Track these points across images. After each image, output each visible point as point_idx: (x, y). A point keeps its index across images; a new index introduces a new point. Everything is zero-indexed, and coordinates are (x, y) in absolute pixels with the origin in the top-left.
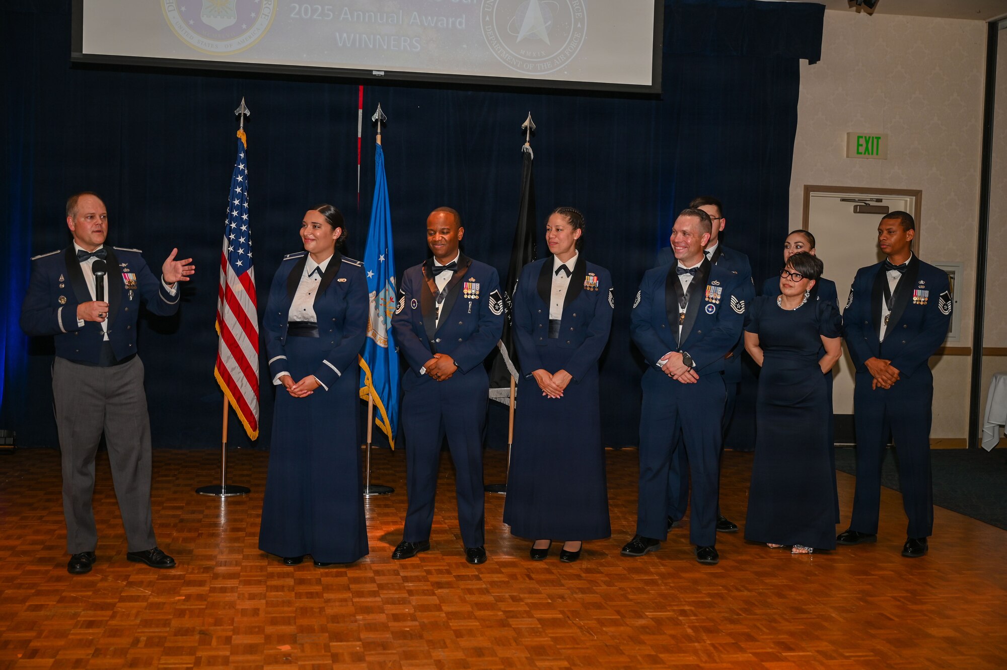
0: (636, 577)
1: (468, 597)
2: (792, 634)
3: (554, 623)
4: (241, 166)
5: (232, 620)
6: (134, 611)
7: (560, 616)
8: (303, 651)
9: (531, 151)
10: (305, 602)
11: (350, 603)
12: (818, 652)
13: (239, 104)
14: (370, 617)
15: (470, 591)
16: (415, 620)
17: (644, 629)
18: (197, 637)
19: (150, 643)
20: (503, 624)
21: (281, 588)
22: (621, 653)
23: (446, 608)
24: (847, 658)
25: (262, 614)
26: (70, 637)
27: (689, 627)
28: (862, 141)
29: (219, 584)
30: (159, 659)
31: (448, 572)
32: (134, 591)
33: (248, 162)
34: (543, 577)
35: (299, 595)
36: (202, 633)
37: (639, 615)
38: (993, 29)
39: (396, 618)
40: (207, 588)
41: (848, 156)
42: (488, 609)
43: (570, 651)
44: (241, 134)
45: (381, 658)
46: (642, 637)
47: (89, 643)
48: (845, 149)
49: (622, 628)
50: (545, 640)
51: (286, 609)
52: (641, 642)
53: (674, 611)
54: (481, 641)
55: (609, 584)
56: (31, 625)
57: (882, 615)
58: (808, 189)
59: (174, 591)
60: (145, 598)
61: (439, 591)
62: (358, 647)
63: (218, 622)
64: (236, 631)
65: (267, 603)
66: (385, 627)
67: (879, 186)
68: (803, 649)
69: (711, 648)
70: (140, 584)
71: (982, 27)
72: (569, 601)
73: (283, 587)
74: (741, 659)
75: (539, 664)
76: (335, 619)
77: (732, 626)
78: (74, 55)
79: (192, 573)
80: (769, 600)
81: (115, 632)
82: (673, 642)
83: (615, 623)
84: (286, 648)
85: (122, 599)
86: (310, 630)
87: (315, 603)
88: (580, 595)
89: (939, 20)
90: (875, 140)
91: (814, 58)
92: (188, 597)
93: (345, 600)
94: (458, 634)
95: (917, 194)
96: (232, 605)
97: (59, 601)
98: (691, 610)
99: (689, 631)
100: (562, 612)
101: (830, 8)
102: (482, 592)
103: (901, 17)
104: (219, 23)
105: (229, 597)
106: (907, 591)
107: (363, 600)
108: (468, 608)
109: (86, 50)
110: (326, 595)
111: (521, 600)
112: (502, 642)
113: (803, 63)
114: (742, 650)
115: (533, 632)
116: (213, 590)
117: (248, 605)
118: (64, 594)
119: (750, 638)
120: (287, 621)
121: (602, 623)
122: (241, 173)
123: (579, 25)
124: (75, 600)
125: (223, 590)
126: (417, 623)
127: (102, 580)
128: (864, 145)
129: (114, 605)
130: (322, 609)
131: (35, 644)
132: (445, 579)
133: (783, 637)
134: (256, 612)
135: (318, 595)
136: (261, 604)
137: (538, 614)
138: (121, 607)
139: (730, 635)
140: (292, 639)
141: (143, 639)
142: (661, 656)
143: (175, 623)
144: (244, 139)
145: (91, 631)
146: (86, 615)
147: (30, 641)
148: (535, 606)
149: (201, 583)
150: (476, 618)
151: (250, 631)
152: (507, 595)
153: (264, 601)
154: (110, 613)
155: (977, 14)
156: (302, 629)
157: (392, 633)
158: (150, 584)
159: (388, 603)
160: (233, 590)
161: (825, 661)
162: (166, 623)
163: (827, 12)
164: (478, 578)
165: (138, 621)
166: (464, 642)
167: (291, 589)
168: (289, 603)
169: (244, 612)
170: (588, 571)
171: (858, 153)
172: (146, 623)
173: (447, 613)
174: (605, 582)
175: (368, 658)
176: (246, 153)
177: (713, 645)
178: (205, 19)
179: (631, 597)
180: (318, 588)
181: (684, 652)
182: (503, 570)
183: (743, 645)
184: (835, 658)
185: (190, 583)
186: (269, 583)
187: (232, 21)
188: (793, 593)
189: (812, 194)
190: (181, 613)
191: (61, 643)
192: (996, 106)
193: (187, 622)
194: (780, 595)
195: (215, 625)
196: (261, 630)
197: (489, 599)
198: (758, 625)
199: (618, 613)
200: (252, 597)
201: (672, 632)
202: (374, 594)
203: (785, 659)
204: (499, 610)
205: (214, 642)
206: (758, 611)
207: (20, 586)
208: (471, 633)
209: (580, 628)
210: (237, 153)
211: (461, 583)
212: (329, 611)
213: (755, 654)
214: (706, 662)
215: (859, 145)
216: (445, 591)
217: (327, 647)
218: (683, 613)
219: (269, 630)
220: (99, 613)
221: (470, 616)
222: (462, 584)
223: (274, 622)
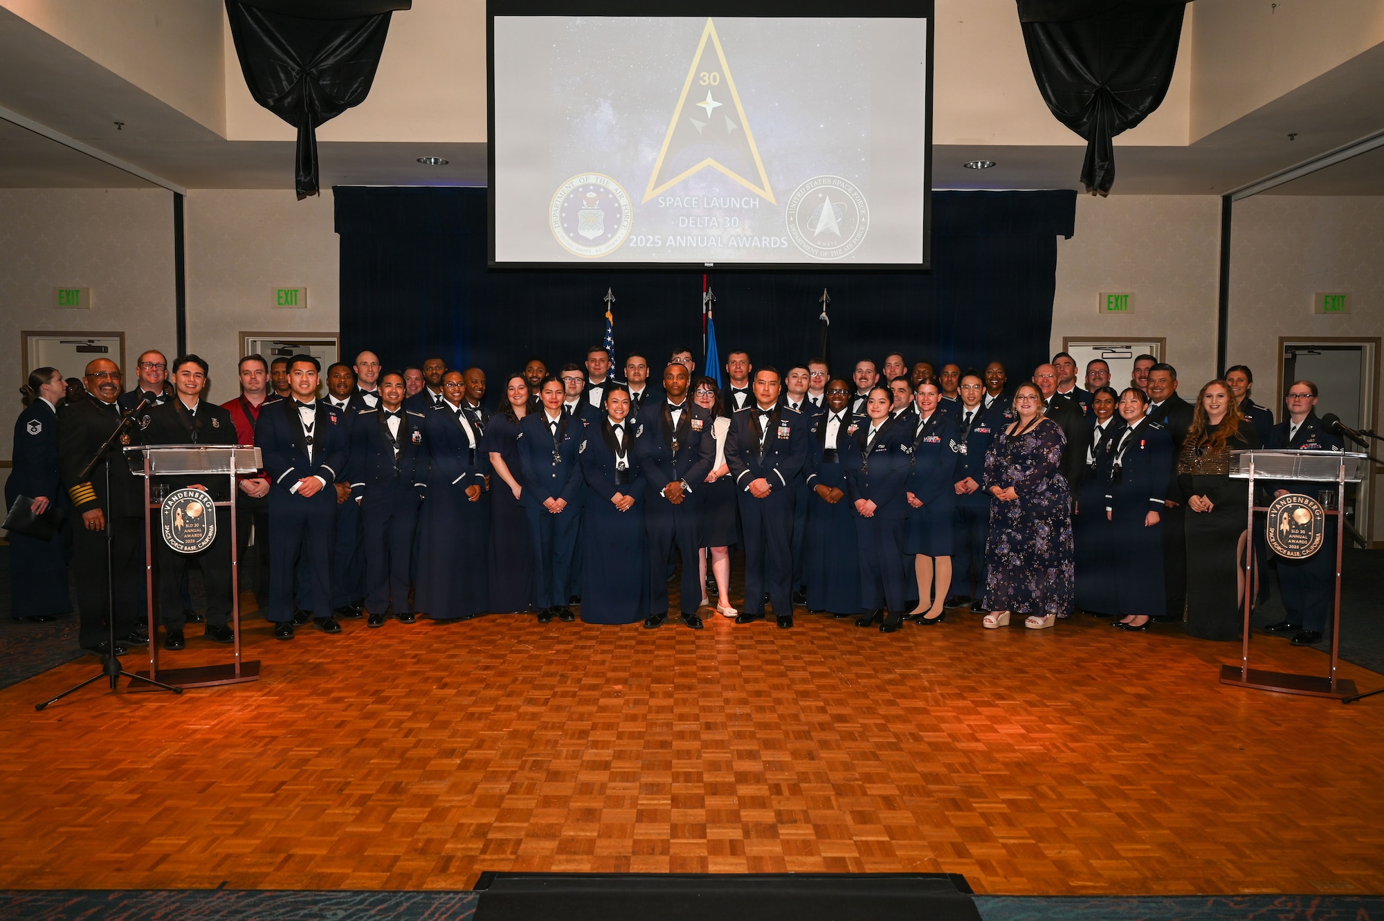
0: (896, 644)
1: (761, 656)
2: (1008, 688)
3: (823, 675)
4: (609, 339)
5: (585, 668)
6: (518, 660)
7: (828, 670)
8: (630, 689)
9: (827, 319)
10: (641, 657)
11: (673, 658)
12: (1025, 701)
13: (606, 293)
14: (684, 668)
15: (764, 652)
16: (718, 671)
17: (891, 682)
18: (558, 678)
19: (524, 681)
20: (782, 675)
21: (625, 647)
22: (867, 697)
23: (742, 663)
24: (1049, 706)
25: (607, 664)
26: (471, 676)
27: (927, 681)
28: (1112, 299)
29: (581, 643)
30: (528, 692)
31: (751, 638)
32: (521, 647)
33: (613, 335)
34: (822, 643)
35: (637, 652)
36: (562, 675)
37: (889, 671)
38: (1227, 202)
39: (704, 669)
40: (572, 646)
41: (1100, 312)
42: (774, 664)
43: (827, 695)
44: (609, 315)
45: (685, 696)
46: (887, 687)
47: (482, 680)
48: (1098, 306)
49: (873, 680)
50: (811, 687)
51: (625, 661)
52: (886, 691)
53: (918, 669)
54: (762, 687)
55: (871, 648)
56: (447, 668)
57: (1089, 676)
58: (1066, 341)
59: (549, 647)
60: (528, 652)
61: (740, 651)
62: (670, 687)
63: (575, 668)
64: (586, 675)
65: (612, 657)
66: (694, 675)
67: (1128, 335)
68: (1013, 699)
69: (939, 696)
70: (526, 642)
71: (1218, 200)
72: (838, 660)
73: (627, 646)
74: (960, 705)
75: (801, 703)
76: (659, 668)
77: (962, 681)
78: (490, 263)
79: (564, 635)
80: (998, 663)
81: (502, 674)
82: (911, 691)
83: (869, 676)
84: (618, 687)
85: (512, 652)
86: (639, 675)
87: (649, 657)
88: (848, 656)
89: (1178, 197)
90: (1124, 298)
91: (1069, 234)
92: (558, 652)
93: (669, 656)
94: (747, 681)
95: (1162, 341)
96: (587, 657)
97: (469, 653)
98: (932, 669)
99: (926, 684)
100: (830, 668)
101: (1081, 193)
102: (773, 652)
103: (1144, 196)
104: (591, 234)
105: (587, 652)
106: (1116, 659)
107: (683, 656)
108: (759, 663)
109: (497, 260)
110: (656, 653)
111: (801, 658)
112: (777, 688)
113: (1060, 239)
114: (964, 698)
115: (804, 681)
116: (576, 647)
117: (599, 657)
118: (473, 648)
119: (973, 690)
120: (624, 669)
121: (858, 676)
122: (609, 343)
123: (863, 220)
124: (479, 652)
125: (583, 647)
126: (718, 673)
127: (501, 639)
128: (1114, 302)
129: (505, 655)
130: (651, 662)
131: (447, 680)
132: (747, 642)
133: (1001, 690)
134: (603, 662)
135: (651, 652)
136: (608, 657)
137: (811, 669)
138: (510, 657)
139: (958, 687)
140: (625, 682)
141: (520, 678)
142: (897, 700)
143: (545, 669)
144: (611, 318)
145: (486, 672)
146: (484, 661)
147: (443, 678)
148: (811, 663)
149: (569, 642)
150: (763, 670)
151: (596, 675)
152: (791, 655)
153: (610, 655)
154: (501, 661)
155: (1211, 190)
156: (633, 675)
157: (698, 679)
158: (533, 642)
159: (700, 658)
160: (590, 647)
161: (1029, 708)
162: (539, 668)
163: (1079, 197)
164: (772, 642)
165: (519, 667)
166: (749, 687)
167: (632, 647)
168: (628, 657)
169: (595, 663)
170: (859, 639)
171: (1109, 309)
172: (525, 668)
173: (742, 667)
174: (870, 648)
175: (675, 696)
176: (613, 329)
177: (942, 695)
178: (582, 233)
179: (887, 658)
180: (652, 647)
181: (917, 698)
182: (793, 637)
183: (965, 695)
184: (1038, 706)
185: (561, 642)
186: (617, 643)
187: (601, 232)
188: (1020, 658)
189: (1069, 344)
190: (550, 662)
191: (464, 679)
192: (1231, 266)
193: (553, 668)
194: (1008, 660)
195: (572, 670)
196: (604, 675)
197: (778, 657)
198: (983, 680)
199: (874, 669)
200: (603, 652)
201: (912, 684)
202: (692, 652)
203: (997, 706)
204: (783, 665)
205: (569, 682)
206: (986, 671)
207: (444, 642)
208: (756, 680)
209: (841, 679)
210: (606, 329)
211: (758, 645)
212: (656, 663)
213: (972, 701)
214: (932, 706)
215: (1110, 302)
216: (745, 651)
217: (648, 688)
218: (926, 671)
219: (610, 675)
220: (494, 660)
221: (759, 669)
222: (760, 647)
223: (614, 669)
